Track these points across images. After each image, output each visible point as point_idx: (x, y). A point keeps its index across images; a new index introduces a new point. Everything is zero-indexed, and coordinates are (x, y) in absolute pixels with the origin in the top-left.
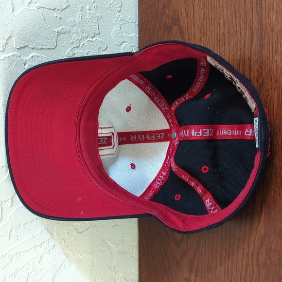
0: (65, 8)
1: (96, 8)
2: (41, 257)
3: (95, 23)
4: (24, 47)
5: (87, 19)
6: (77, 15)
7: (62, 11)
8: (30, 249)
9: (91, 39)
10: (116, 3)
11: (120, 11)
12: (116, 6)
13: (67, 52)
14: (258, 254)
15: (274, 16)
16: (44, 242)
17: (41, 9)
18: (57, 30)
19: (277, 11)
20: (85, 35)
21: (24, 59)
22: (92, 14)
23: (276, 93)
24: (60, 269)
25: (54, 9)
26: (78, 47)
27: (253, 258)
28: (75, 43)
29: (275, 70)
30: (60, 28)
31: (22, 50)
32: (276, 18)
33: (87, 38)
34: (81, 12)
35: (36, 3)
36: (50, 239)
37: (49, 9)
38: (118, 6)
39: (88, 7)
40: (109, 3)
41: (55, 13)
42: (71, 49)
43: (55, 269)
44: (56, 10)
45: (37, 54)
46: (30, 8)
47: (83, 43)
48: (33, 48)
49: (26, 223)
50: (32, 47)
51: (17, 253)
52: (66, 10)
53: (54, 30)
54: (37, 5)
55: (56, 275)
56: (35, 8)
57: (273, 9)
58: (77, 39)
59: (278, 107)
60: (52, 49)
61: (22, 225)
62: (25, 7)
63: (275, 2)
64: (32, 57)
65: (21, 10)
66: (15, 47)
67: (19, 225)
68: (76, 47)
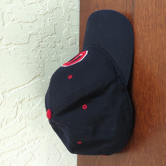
0: (34, 21)
1: (54, 19)
2: (18, 154)
3: (53, 28)
4: (9, 44)
5: (48, 26)
6: (42, 24)
7: (32, 23)
8: (11, 150)
9: (50, 37)
10: (66, 16)
11: (68, 20)
12: (66, 17)
13: (35, 45)
15: (139, 27)
16: (19, 147)
17: (20, 23)
18: (29, 33)
19: (140, 25)
20: (46, 35)
21: (9, 50)
22: (51, 23)
23: (138, 72)
24: (29, 161)
25: (27, 22)
26: (42, 42)
28: (40, 40)
29: (138, 59)
30: (31, 32)
31: (9, 45)
34: (44, 22)
35: (17, 20)
36: (23, 145)
37: (25, 22)
38: (68, 17)
39: (48, 19)
40: (62, 16)
41: (28, 24)
42: (37, 43)
43: (26, 161)
44: (29, 23)
45: (17, 47)
46: (13, 23)
47: (45, 39)
48: (15, 44)
49: (9, 136)
50: (14, 43)
51: (4, 152)
52: (35, 22)
53: (27, 33)
54: (18, 21)
55: (26, 164)
56: (16, 22)
57: (138, 23)
58: (41, 37)
59: (139, 80)
60: (26, 44)
61: (7, 138)
62: (10, 23)
63: (139, 20)
64: (14, 49)
65: (8, 24)
66: (4, 44)
67: (5, 138)
68: (41, 42)
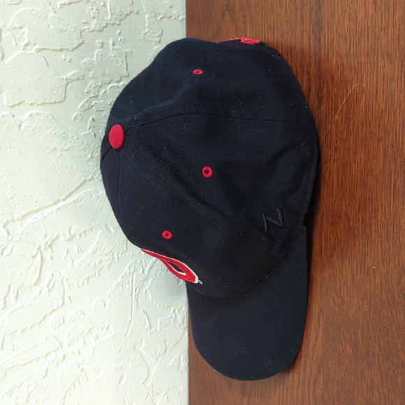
0: (77, 47)
1: (123, 41)
2: (46, 371)
3: (122, 62)
4: (18, 104)
5: (110, 57)
6: (95, 53)
7: (72, 51)
8: (31, 362)
9: (116, 84)
10: (154, 31)
11: (160, 42)
12: (154, 35)
13: (81, 104)
14: (315, 382)
15: (334, 60)
16: (50, 353)
17: (42, 51)
18: (65, 77)
19: (337, 53)
20: (107, 79)
21: (19, 120)
22: (117, 50)
23: (335, 166)
24: (73, 386)
25: (61, 50)
26: (97, 97)
27: (309, 387)
28: (92, 92)
29: (334, 135)
30: (70, 74)
31: (17, 107)
32: (336, 61)
33: (110, 83)
34: (101, 50)
35: (35, 44)
36: (58, 349)
37: (54, 50)
38: (157, 35)
39: (111, 42)
40: (143, 33)
41: (63, 55)
42: (86, 100)
43: (66, 387)
44: (63, 51)
45: (38, 112)
46: (27, 52)
47: (104, 91)
48: (31, 104)
49: (25, 329)
50: (30, 102)
51: (13, 367)
52: (79, 48)
53: (61, 77)
54: (37, 47)
55: (68, 394)
56: (34, 51)
57: (333, 50)
58: (94, 86)
59: (338, 186)
60: (59, 103)
61: (19, 332)
62: (19, 52)
63: (335, 40)
64: (31, 115)
65: (14, 55)
66: (6, 104)
67: (14, 332)
68: (94, 97)
